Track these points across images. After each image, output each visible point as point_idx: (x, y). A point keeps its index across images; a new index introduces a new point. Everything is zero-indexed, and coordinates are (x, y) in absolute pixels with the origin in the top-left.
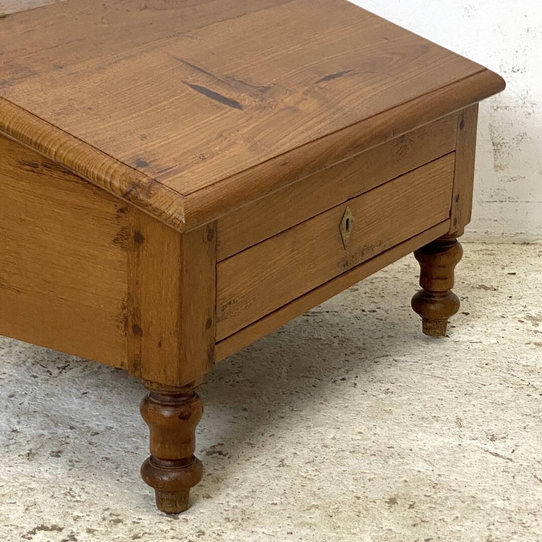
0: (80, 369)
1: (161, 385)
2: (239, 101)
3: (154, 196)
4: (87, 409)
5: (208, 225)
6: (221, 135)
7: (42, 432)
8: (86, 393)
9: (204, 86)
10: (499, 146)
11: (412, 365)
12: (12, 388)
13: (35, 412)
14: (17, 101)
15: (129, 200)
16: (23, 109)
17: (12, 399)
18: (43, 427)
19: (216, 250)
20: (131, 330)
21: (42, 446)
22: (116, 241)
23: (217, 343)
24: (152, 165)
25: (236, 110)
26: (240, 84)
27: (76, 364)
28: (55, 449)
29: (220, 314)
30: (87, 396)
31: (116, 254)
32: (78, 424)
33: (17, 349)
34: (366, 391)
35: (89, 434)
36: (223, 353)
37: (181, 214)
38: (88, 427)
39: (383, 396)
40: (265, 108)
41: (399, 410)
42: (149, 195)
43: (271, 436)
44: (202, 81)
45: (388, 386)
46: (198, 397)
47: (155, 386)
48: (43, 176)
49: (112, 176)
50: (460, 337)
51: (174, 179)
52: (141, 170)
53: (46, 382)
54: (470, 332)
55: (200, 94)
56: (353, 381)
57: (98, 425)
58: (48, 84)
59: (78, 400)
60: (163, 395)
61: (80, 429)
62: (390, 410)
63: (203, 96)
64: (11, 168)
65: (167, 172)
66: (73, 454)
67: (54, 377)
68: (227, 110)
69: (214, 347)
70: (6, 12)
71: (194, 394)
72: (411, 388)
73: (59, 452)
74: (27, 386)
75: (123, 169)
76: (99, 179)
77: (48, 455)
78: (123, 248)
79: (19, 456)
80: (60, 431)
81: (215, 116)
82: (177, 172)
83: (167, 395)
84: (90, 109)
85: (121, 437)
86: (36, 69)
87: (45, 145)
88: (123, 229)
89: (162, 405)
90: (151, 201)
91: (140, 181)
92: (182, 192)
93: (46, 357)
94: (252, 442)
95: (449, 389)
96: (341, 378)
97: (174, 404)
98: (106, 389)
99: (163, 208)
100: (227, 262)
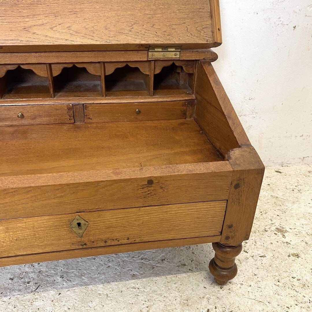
11: (241, 288)
50: (253, 252)
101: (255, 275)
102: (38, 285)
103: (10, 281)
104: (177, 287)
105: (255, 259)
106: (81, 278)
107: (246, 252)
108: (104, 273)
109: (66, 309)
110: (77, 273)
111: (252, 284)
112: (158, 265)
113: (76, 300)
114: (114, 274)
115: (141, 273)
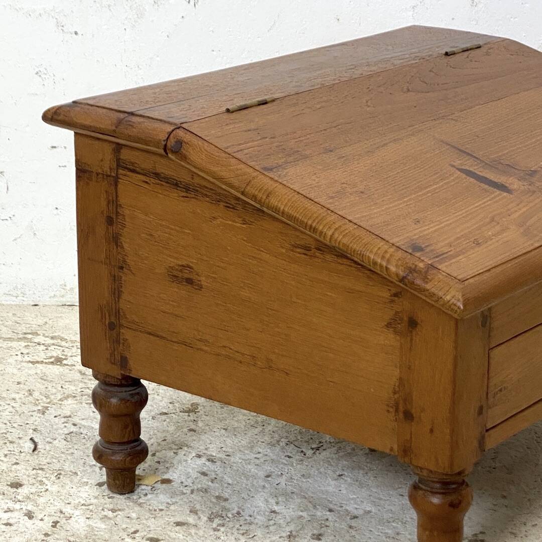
0: (334, 450)
1: (431, 471)
2: (507, 185)
3: (430, 281)
4: (344, 492)
5: (482, 311)
6: (492, 220)
7: (301, 513)
8: (342, 475)
9: (471, 169)
12: (268, 468)
13: (292, 493)
14: (291, 184)
15: (406, 285)
16: (298, 193)
17: (269, 479)
18: (302, 508)
19: (489, 336)
20: (401, 415)
21: (303, 528)
22: (388, 325)
23: (487, 431)
24: (428, 250)
25: (505, 194)
26: (509, 168)
27: (329, 446)
28: (315, 532)
29: (491, 400)
30: (342, 478)
31: (389, 339)
32: (335, 507)
33: (270, 428)
35: (348, 518)
36: (493, 440)
37: (459, 300)
38: (347, 510)
40: (534, 192)
42: (425, 279)
43: (533, 526)
44: (470, 165)
46: (467, 485)
47: (425, 473)
48: (316, 260)
49: (388, 261)
51: (450, 265)
52: (418, 254)
53: (301, 462)
55: (468, 178)
57: (356, 508)
58: (321, 167)
59: (334, 482)
60: (433, 482)
61: (339, 512)
63: (472, 180)
64: (284, 251)
65: (442, 257)
66: (333, 538)
67: (308, 458)
68: (496, 194)
69: (484, 435)
70: (276, 96)
71: (464, 481)
73: (320, 535)
74: (282, 466)
75: (400, 254)
76: (375, 263)
77: (309, 538)
78: (396, 332)
79: (280, 537)
80: (319, 514)
81: (485, 200)
82: (453, 257)
83: (437, 482)
84: (362, 192)
85: (381, 521)
86: (308, 152)
87: (321, 228)
88: (397, 313)
89: (432, 492)
90: (428, 286)
91: (416, 266)
92: (459, 277)
93: (299, 438)
94: (514, 531)
97: (444, 491)
98: (361, 472)
99: (441, 294)
100: (499, 348)
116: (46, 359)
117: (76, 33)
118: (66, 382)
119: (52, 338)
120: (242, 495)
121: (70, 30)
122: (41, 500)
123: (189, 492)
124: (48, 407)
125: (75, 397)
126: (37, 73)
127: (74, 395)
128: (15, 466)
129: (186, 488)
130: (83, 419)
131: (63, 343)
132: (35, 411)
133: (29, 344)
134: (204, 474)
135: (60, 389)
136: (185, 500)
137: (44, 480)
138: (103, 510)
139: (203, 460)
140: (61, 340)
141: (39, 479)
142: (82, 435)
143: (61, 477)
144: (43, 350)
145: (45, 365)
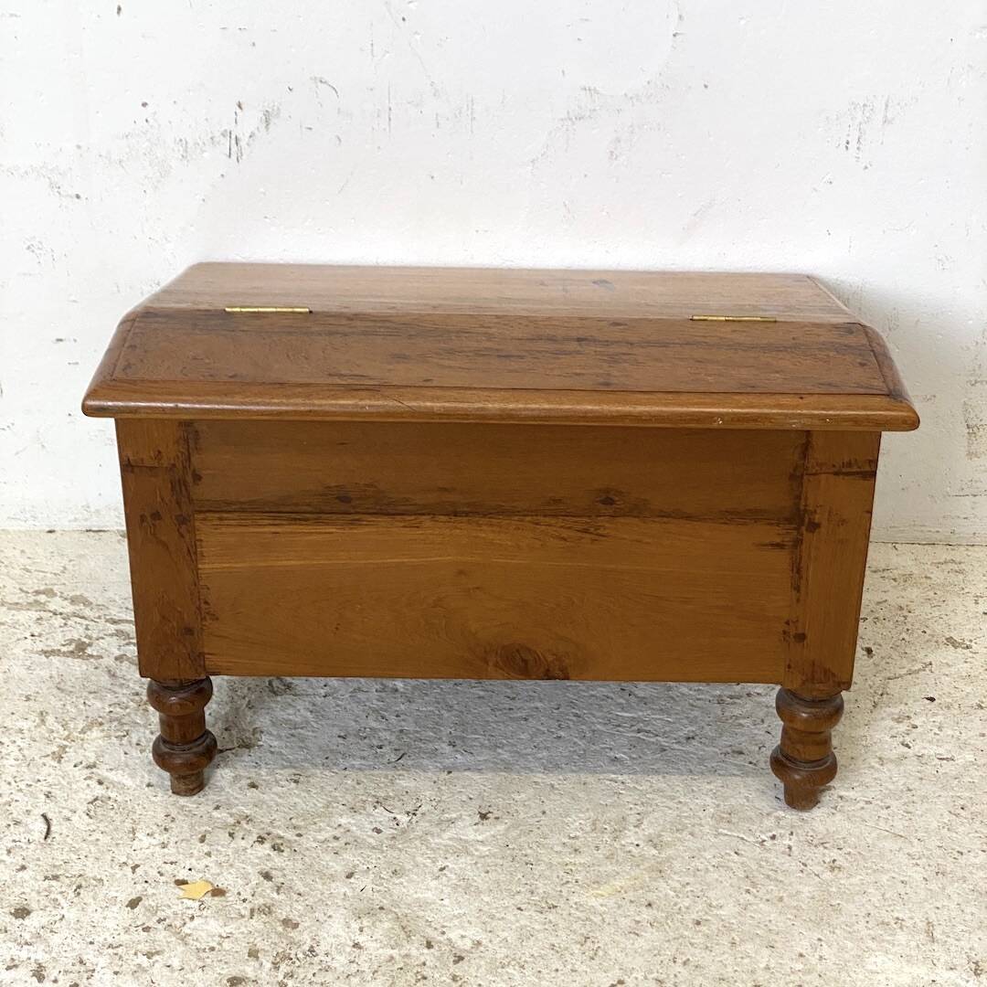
4: (447, 902)
7: (391, 952)
8: (444, 868)
10: (975, 429)
11: (863, 808)
12: (350, 858)
13: (381, 908)
17: (352, 880)
18: (392, 942)
30: (445, 875)
32: (436, 934)
34: (806, 866)
35: (452, 959)
38: (449, 940)
39: (827, 875)
41: (851, 907)
45: (834, 854)
50: (925, 748)
53: (393, 843)
54: (938, 737)
56: (787, 842)
57: (462, 937)
59: (434, 882)
61: (439, 946)
62: (839, 904)
67: (402, 832)
72: (864, 859)
74: (369, 852)
80: (414, 952)
85: (493, 965)
93: (391, 793)
95: (914, 862)
96: (771, 834)
101: (909, 790)
102: (402, 752)
103: (341, 741)
104: (711, 790)
105: (923, 762)
106: (495, 751)
107: (907, 746)
108: (547, 748)
109: (464, 798)
110: (486, 742)
111: (894, 804)
112: (676, 746)
113: (485, 786)
114: (570, 751)
115: (634, 756)
116: (64, 645)
117: (78, 197)
118: (90, 693)
119: (73, 601)
120: (317, 914)
121: (70, 193)
122: (55, 940)
123: (247, 913)
124: (66, 746)
125: (101, 724)
126: (29, 248)
127: (100, 720)
128: (21, 873)
129: (244, 905)
130: (111, 770)
131: (87, 612)
132: (48, 755)
133: (42, 614)
134: (267, 876)
135: (82, 707)
136: (243, 929)
137: (59, 897)
138: (136, 954)
139: (267, 845)
140: (84, 604)
141: (52, 896)
142: (110, 803)
143: (82, 891)
144: (61, 627)
145: (63, 659)
